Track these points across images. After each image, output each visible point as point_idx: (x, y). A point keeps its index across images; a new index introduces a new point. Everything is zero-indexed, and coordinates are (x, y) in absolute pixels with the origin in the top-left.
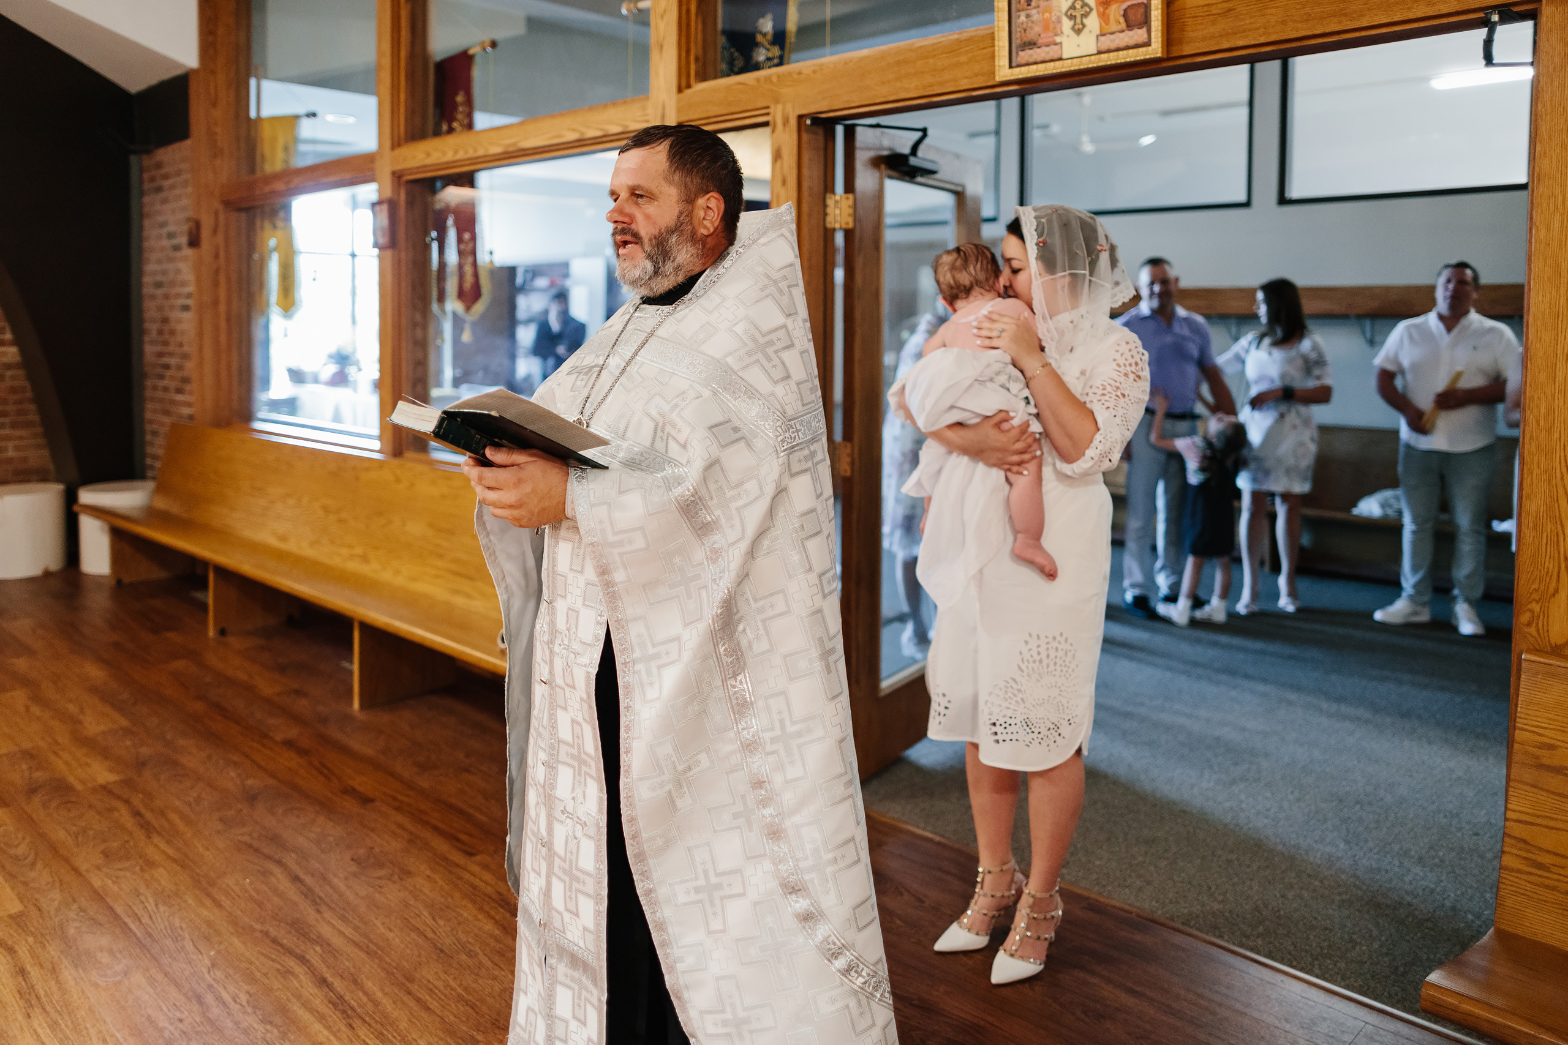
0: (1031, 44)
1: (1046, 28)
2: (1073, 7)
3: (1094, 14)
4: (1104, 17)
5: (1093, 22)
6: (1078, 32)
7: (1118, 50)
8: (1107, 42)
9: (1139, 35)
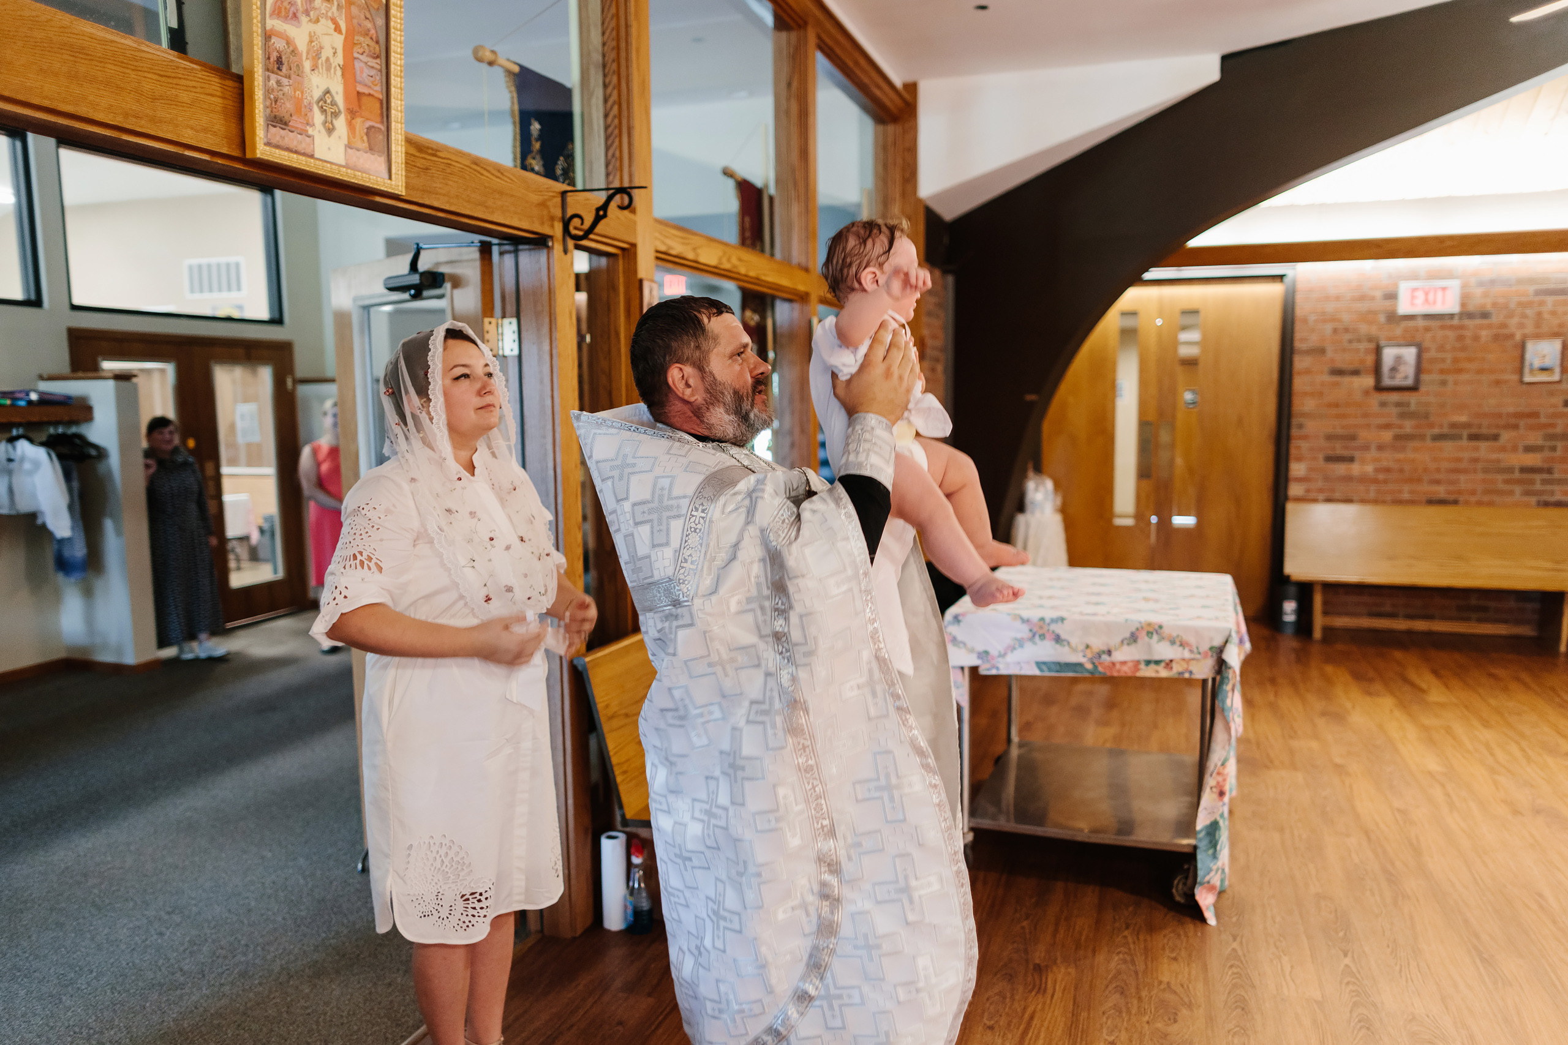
0: (282, 123)
1: (298, 110)
2: (322, 99)
3: (342, 121)
4: (350, 127)
5: (342, 127)
6: (329, 132)
8: (354, 158)
9: (380, 162)
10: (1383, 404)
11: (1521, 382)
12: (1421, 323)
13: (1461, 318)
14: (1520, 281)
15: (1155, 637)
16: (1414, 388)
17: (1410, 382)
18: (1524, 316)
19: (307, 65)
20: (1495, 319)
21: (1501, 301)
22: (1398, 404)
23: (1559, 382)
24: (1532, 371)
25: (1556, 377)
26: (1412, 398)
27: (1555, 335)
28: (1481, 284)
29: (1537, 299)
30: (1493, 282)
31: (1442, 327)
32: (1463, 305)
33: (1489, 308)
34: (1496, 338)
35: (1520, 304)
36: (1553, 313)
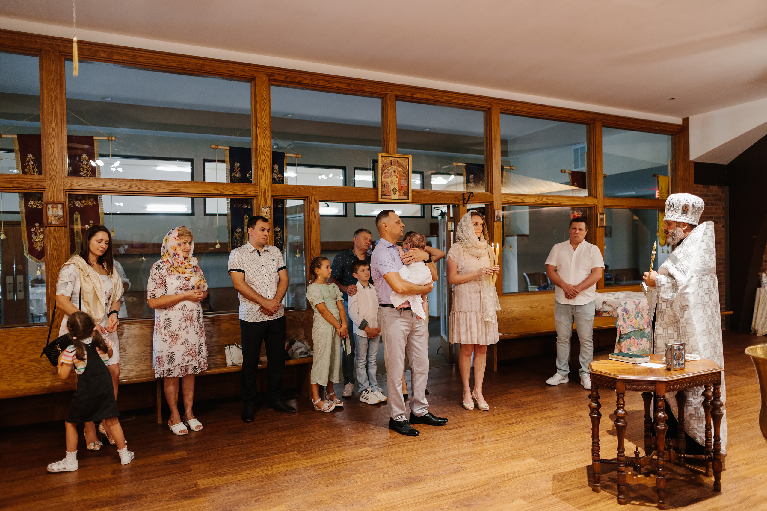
0: (385, 195)
1: (388, 192)
2: (393, 189)
3: (398, 192)
4: (400, 192)
5: (397, 193)
6: (395, 194)
7: (402, 199)
8: (400, 197)
9: (406, 197)
15: (605, 304)
19: (390, 185)
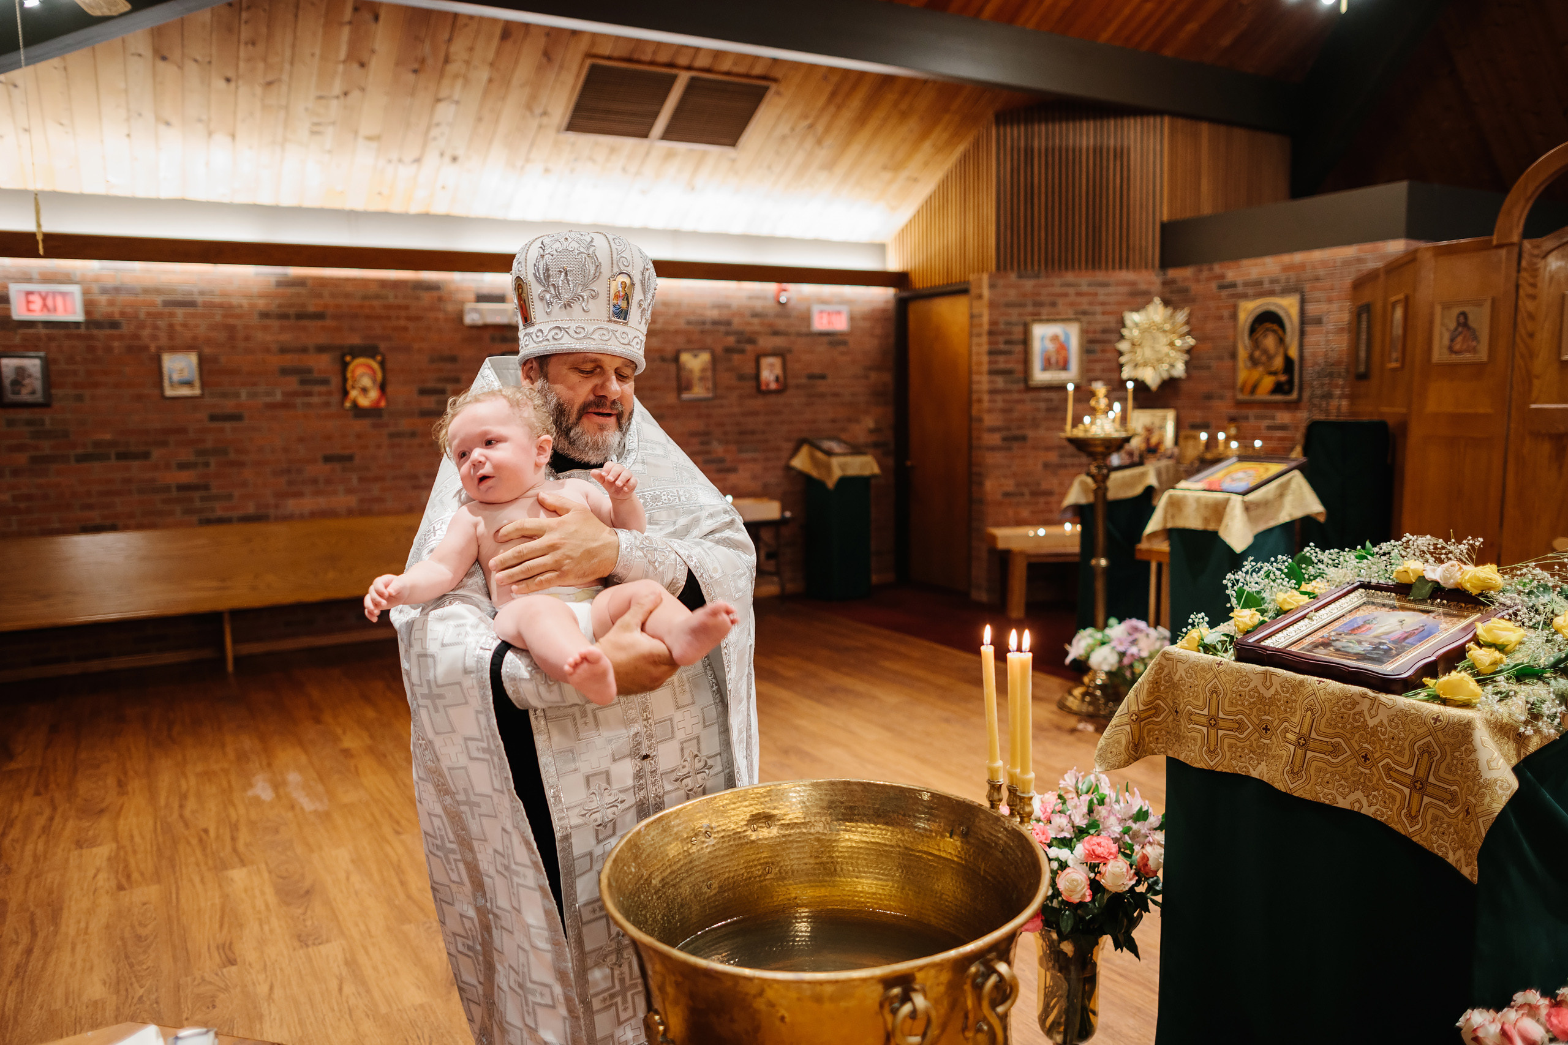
10: (11, 423)
11: (163, 397)
12: (43, 331)
13: (87, 328)
14: (146, 291)
16: (45, 405)
17: (39, 397)
18: (156, 327)
20: (125, 329)
21: (128, 310)
22: (29, 423)
23: (202, 396)
24: (172, 384)
25: (197, 391)
26: (47, 417)
27: (188, 348)
28: (104, 291)
29: (167, 310)
30: (117, 290)
31: (69, 337)
32: (88, 313)
33: (117, 317)
34: (130, 349)
35: (149, 314)
36: (185, 325)
